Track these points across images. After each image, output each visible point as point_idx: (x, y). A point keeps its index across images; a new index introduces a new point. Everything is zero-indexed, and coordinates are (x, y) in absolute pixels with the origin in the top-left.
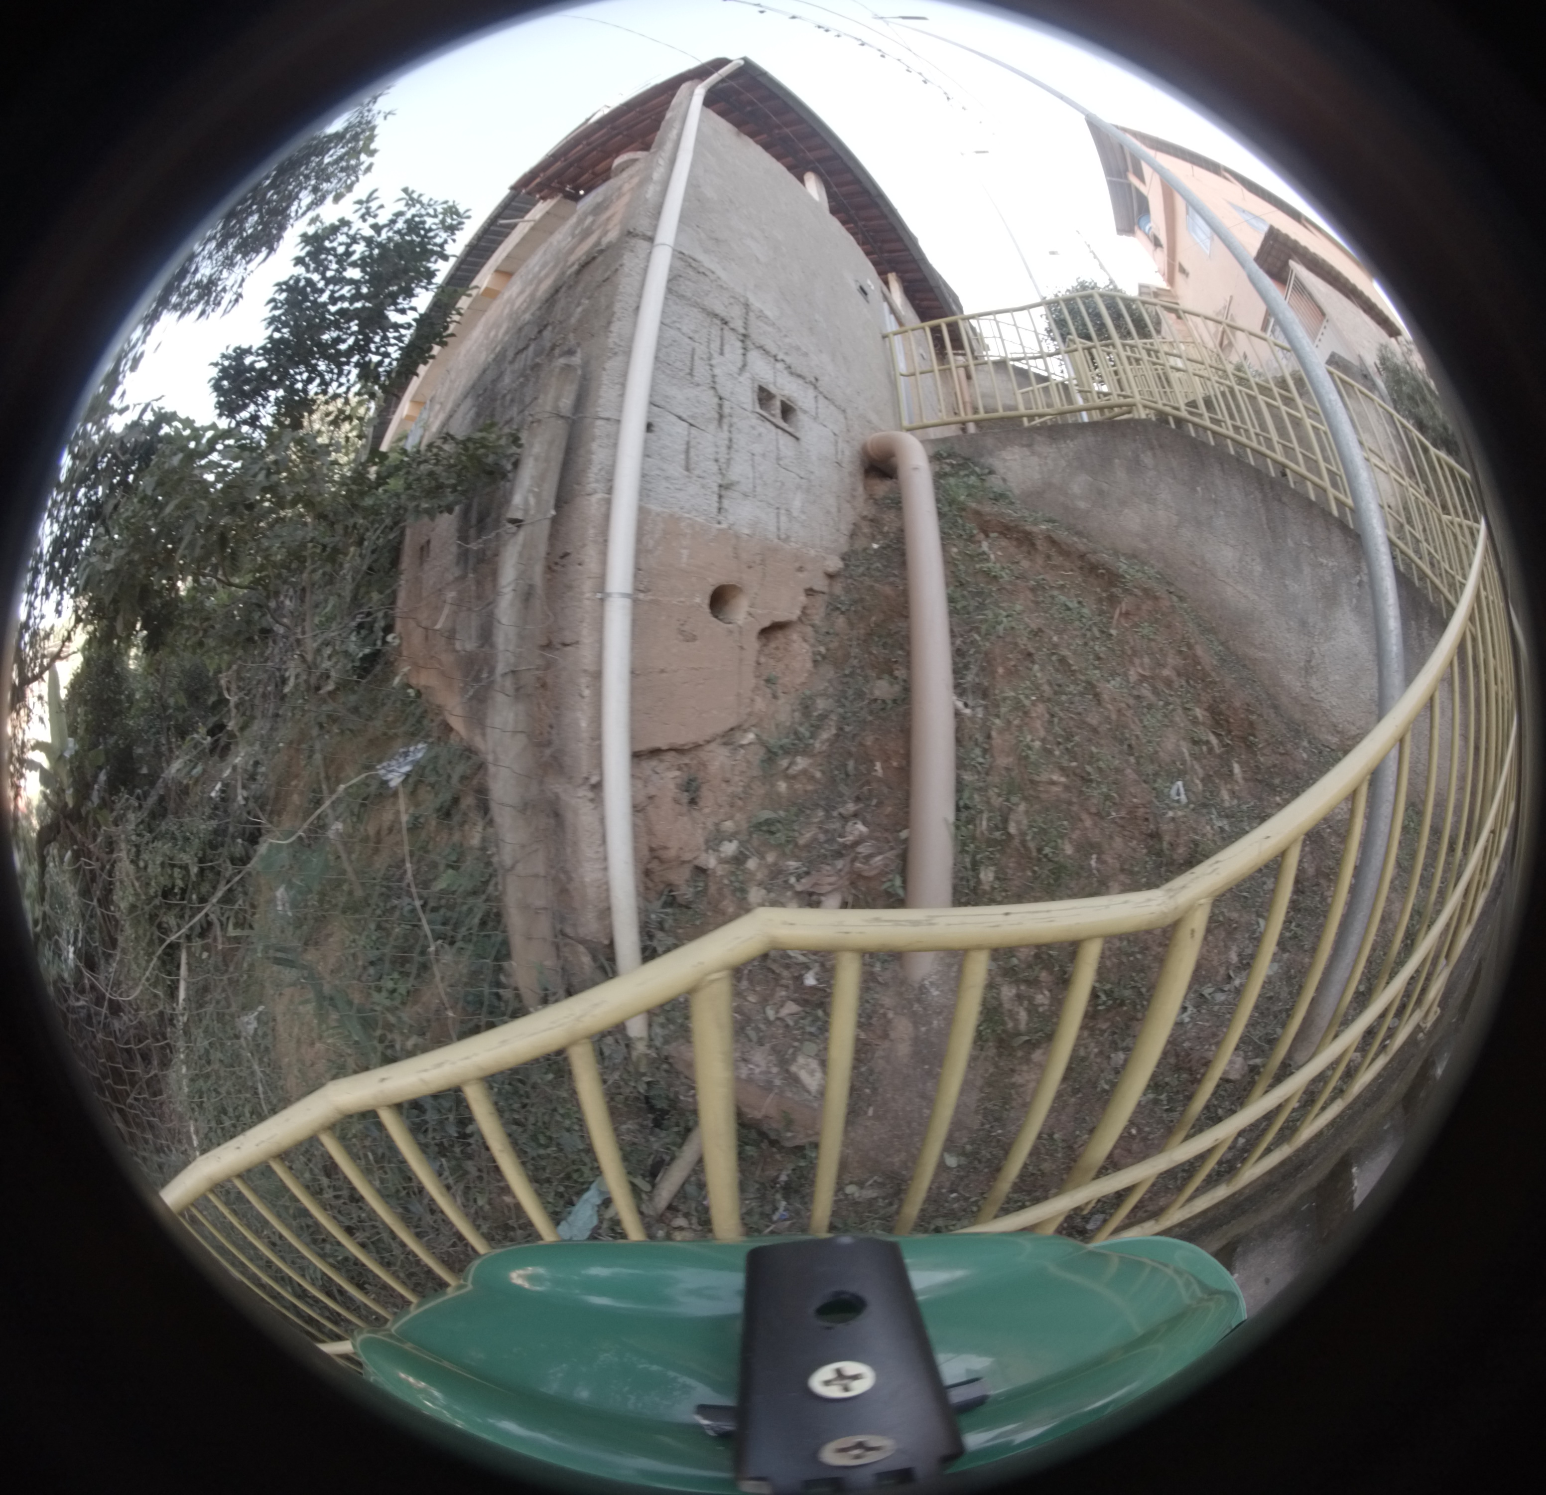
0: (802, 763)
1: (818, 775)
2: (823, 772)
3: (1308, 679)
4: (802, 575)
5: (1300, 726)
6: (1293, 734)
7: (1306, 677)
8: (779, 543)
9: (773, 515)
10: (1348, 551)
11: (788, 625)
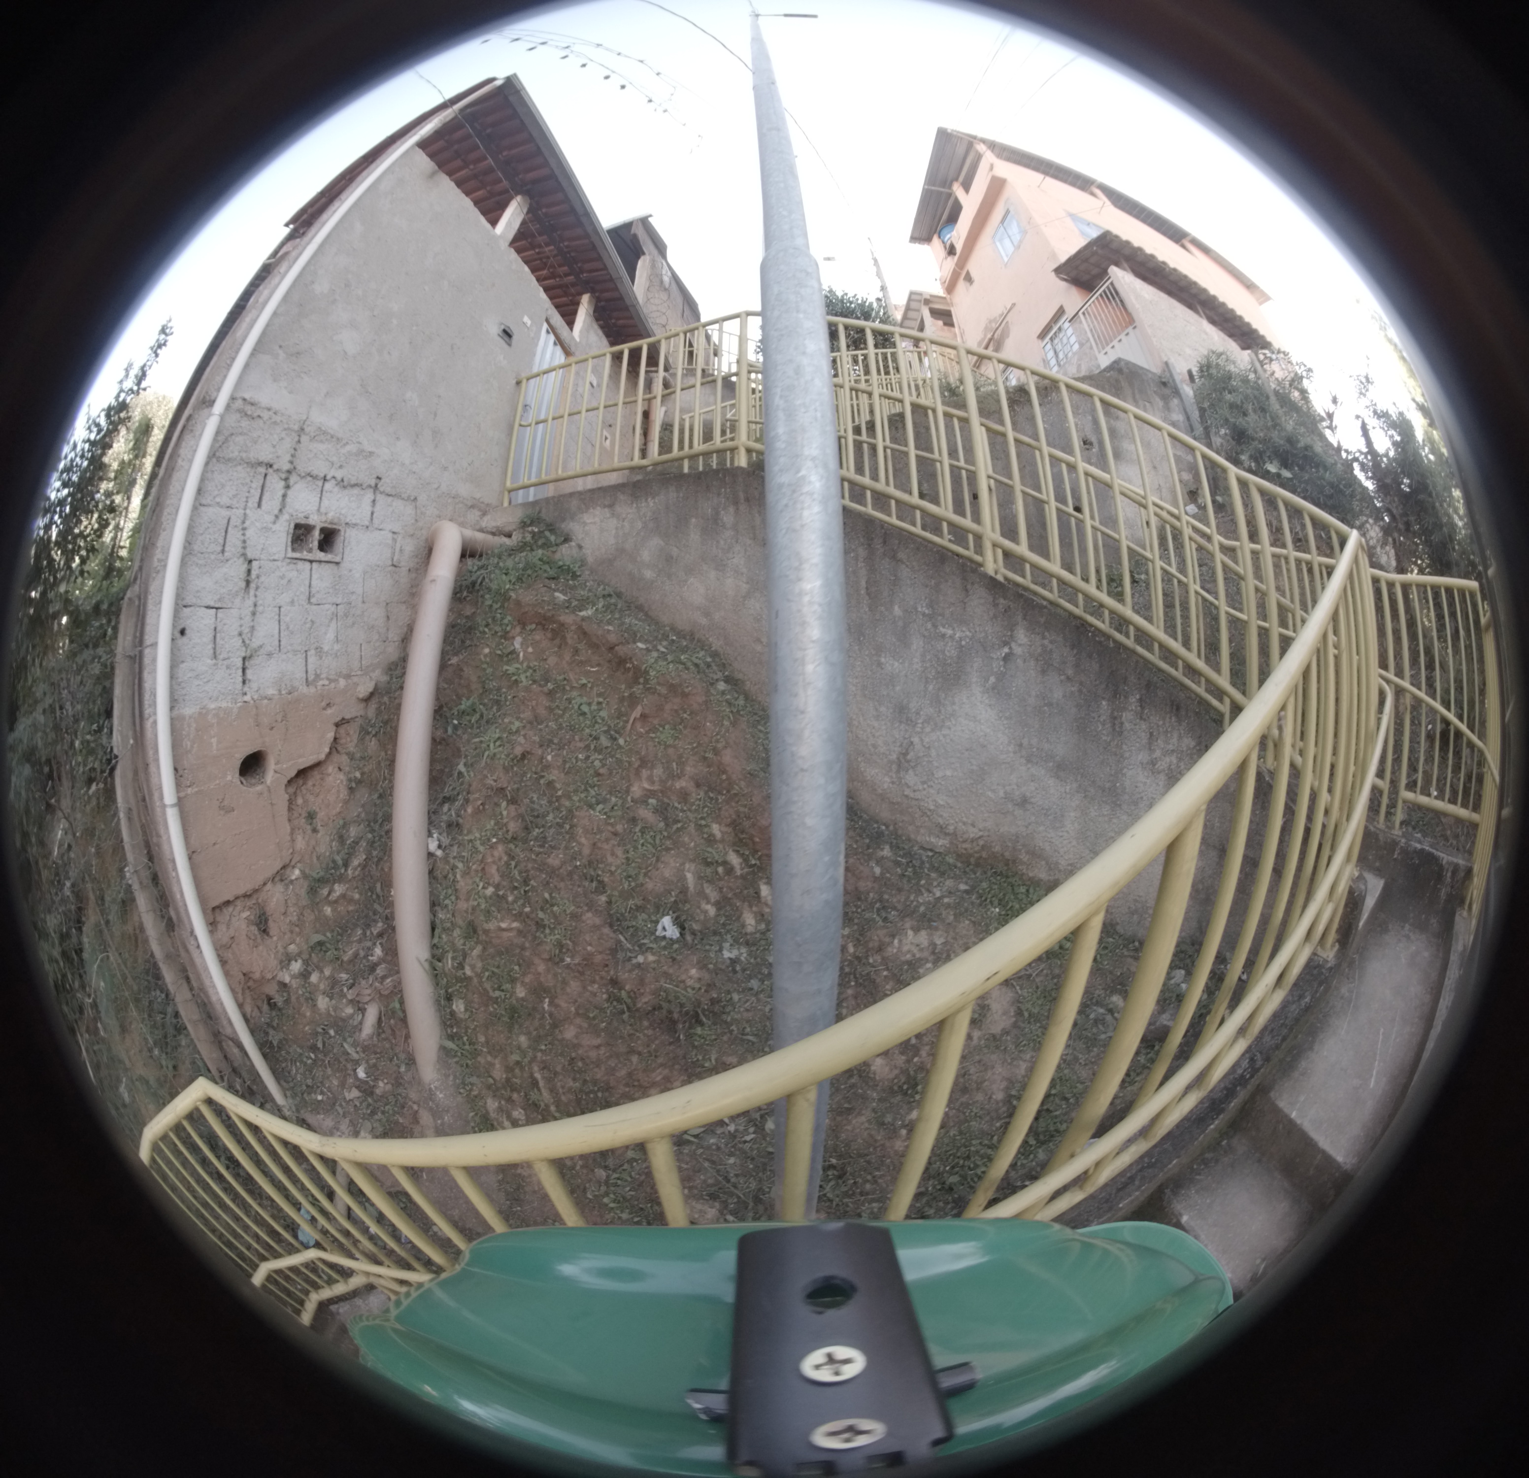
0: (339, 889)
1: (357, 896)
2: (361, 894)
3: (902, 774)
4: (329, 711)
5: (887, 827)
6: (867, 841)
7: (898, 772)
8: (304, 689)
9: (300, 660)
10: (995, 617)
11: (318, 765)
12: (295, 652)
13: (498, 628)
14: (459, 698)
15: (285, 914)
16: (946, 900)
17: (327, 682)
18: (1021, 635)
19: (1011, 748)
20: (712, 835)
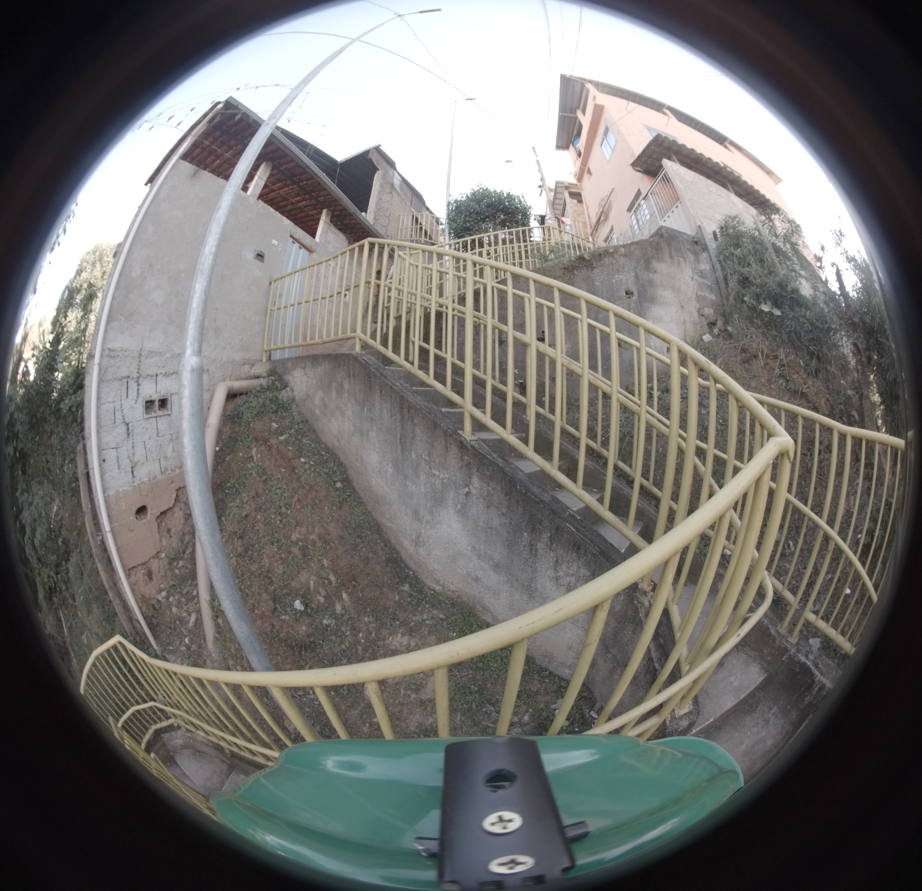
0: (181, 563)
1: (189, 566)
2: (191, 565)
3: (418, 548)
4: (173, 485)
5: (414, 573)
6: (397, 580)
7: (416, 546)
8: (160, 477)
9: (157, 463)
10: (462, 467)
11: (170, 509)
12: (154, 460)
13: (246, 443)
14: (230, 478)
15: (159, 572)
16: (428, 622)
17: (170, 472)
18: (476, 481)
19: (469, 548)
20: (323, 565)
